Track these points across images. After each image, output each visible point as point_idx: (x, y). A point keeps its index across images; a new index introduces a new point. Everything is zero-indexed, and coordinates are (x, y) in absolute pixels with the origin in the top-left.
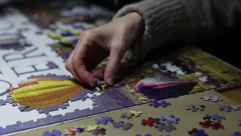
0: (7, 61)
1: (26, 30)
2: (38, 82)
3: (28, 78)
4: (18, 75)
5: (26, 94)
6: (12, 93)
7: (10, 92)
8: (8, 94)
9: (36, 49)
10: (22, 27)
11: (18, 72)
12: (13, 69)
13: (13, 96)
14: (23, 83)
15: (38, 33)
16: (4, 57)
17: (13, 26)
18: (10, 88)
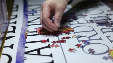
0: (104, 33)
1: (110, 15)
6: (110, 53)
7: (109, 52)
10: (108, 13)
11: (111, 40)
12: (108, 37)
13: (111, 55)
16: (101, 30)
17: (103, 12)
18: (108, 49)
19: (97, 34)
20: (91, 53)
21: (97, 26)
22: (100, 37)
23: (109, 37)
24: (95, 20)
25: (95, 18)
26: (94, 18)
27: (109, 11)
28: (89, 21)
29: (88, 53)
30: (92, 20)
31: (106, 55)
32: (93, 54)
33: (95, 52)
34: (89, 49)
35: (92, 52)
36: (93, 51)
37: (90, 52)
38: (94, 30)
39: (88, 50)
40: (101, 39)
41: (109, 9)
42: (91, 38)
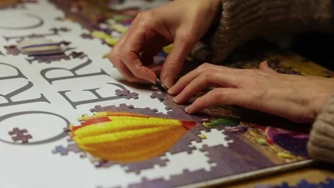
0: (50, 81)
2: (110, 117)
3: (92, 111)
4: (74, 105)
5: (97, 137)
6: (74, 135)
7: (70, 133)
8: (68, 137)
9: (89, 62)
10: (59, 25)
11: (73, 101)
12: (63, 93)
13: (77, 140)
14: (86, 118)
15: (84, 36)
16: (43, 73)
17: (42, 23)
18: (68, 126)
19: (30, 85)
20: (20, 142)
21: (30, 61)
22: (42, 94)
23: (66, 94)
24: (23, 46)
25: (22, 38)
26: (19, 39)
27: (59, 19)
28: (5, 47)
29: (12, 141)
30: (13, 47)
31: (64, 143)
32: (25, 142)
33: (30, 137)
34: (11, 130)
35: (21, 137)
36: (25, 134)
37: (15, 139)
38: (20, 75)
39: (11, 133)
40: (43, 99)
41: (60, 14)
42: (14, 99)
